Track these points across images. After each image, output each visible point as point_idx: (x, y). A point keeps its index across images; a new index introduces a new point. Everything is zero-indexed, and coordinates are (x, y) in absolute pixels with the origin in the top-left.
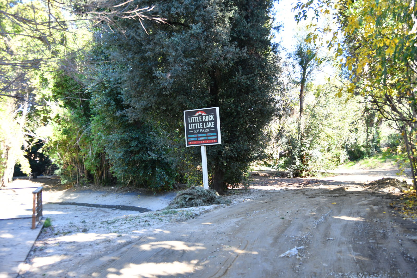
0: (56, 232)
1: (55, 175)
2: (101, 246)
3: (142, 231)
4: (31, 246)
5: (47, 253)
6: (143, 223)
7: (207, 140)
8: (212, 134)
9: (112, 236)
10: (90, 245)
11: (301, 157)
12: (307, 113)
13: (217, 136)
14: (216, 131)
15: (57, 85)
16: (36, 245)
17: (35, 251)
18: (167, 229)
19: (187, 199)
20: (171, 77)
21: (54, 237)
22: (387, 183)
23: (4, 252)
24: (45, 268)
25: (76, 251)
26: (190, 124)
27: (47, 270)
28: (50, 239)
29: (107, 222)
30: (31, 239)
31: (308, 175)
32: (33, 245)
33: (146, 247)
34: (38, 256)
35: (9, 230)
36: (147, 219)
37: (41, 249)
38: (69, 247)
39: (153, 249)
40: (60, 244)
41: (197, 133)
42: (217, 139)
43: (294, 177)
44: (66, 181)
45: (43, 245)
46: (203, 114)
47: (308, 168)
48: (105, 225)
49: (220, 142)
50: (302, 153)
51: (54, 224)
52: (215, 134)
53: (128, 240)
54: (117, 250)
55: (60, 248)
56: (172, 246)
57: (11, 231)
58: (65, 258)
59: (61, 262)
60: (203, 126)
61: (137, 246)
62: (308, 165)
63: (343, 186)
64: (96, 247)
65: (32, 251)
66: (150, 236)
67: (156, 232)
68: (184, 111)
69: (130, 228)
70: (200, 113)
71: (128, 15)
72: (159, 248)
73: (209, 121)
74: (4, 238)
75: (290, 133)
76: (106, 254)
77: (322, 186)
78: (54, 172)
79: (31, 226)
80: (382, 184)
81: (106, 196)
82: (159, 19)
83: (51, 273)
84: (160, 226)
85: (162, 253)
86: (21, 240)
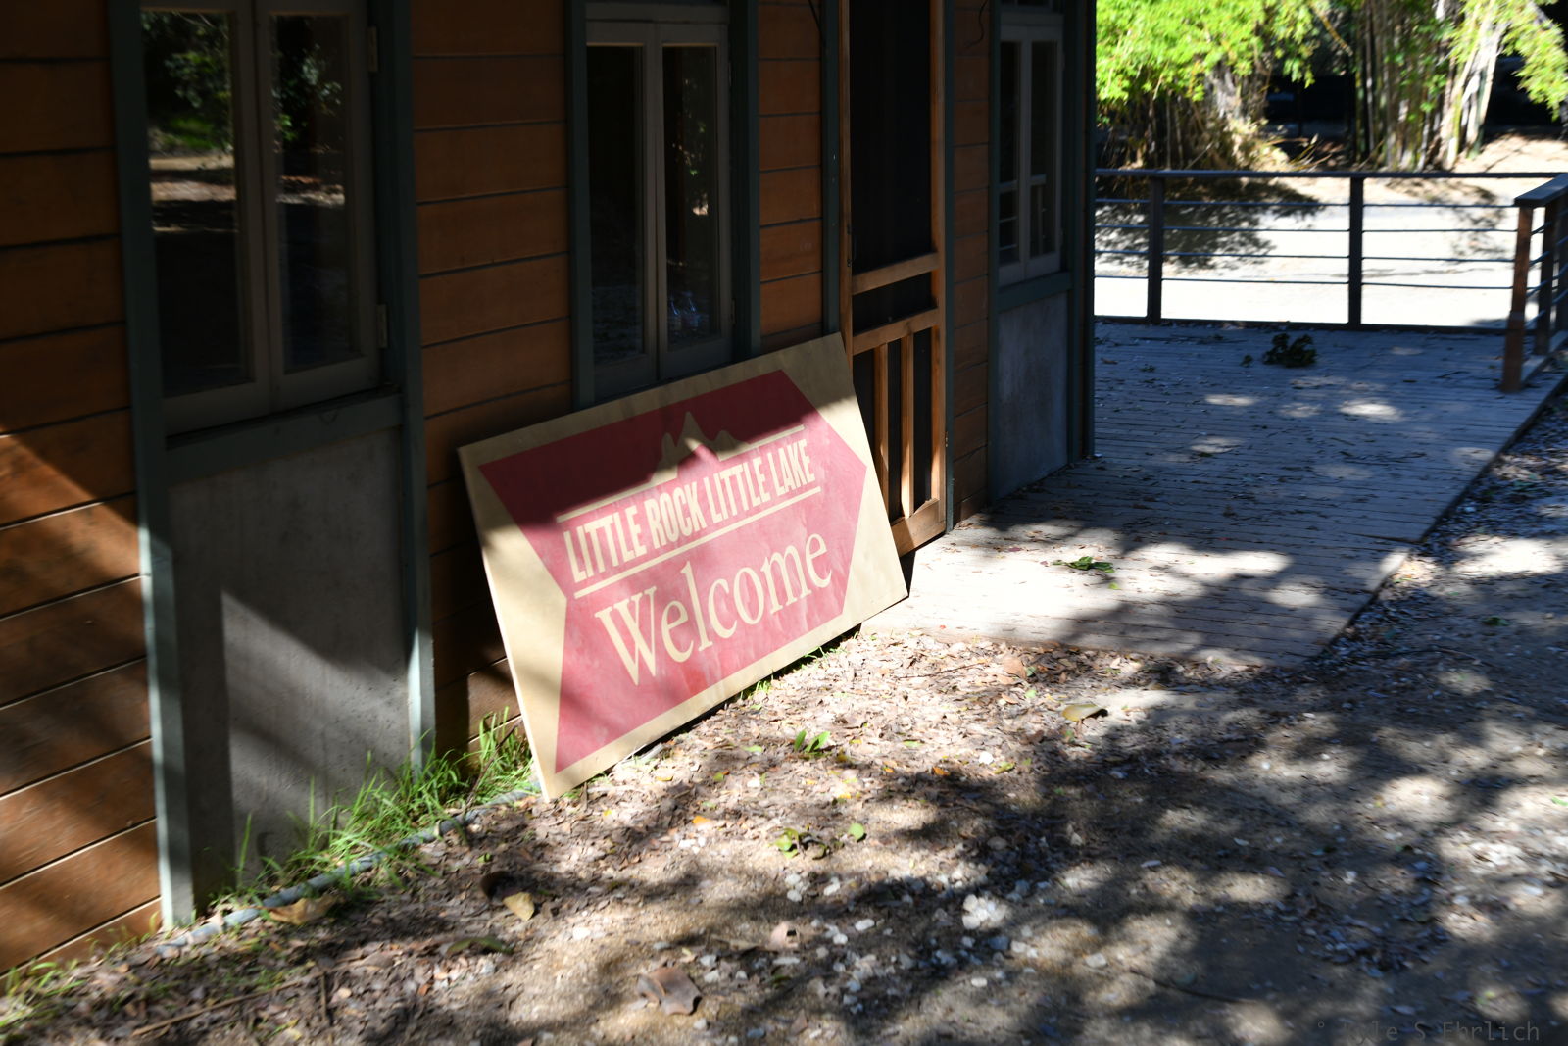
4: (1469, 472)
5: (1541, 518)
16: (1498, 472)
17: (1484, 500)
23: (1339, 482)
24: (1506, 588)
27: (1514, 601)
30: (1479, 441)
32: (1487, 469)
34: (1494, 529)
35: (1390, 383)
37: (1521, 496)
45: (1537, 478)
57: (1398, 390)
65: (1472, 498)
74: (1357, 418)
79: (1499, 373)
83: (1529, 619)
86: (1432, 437)
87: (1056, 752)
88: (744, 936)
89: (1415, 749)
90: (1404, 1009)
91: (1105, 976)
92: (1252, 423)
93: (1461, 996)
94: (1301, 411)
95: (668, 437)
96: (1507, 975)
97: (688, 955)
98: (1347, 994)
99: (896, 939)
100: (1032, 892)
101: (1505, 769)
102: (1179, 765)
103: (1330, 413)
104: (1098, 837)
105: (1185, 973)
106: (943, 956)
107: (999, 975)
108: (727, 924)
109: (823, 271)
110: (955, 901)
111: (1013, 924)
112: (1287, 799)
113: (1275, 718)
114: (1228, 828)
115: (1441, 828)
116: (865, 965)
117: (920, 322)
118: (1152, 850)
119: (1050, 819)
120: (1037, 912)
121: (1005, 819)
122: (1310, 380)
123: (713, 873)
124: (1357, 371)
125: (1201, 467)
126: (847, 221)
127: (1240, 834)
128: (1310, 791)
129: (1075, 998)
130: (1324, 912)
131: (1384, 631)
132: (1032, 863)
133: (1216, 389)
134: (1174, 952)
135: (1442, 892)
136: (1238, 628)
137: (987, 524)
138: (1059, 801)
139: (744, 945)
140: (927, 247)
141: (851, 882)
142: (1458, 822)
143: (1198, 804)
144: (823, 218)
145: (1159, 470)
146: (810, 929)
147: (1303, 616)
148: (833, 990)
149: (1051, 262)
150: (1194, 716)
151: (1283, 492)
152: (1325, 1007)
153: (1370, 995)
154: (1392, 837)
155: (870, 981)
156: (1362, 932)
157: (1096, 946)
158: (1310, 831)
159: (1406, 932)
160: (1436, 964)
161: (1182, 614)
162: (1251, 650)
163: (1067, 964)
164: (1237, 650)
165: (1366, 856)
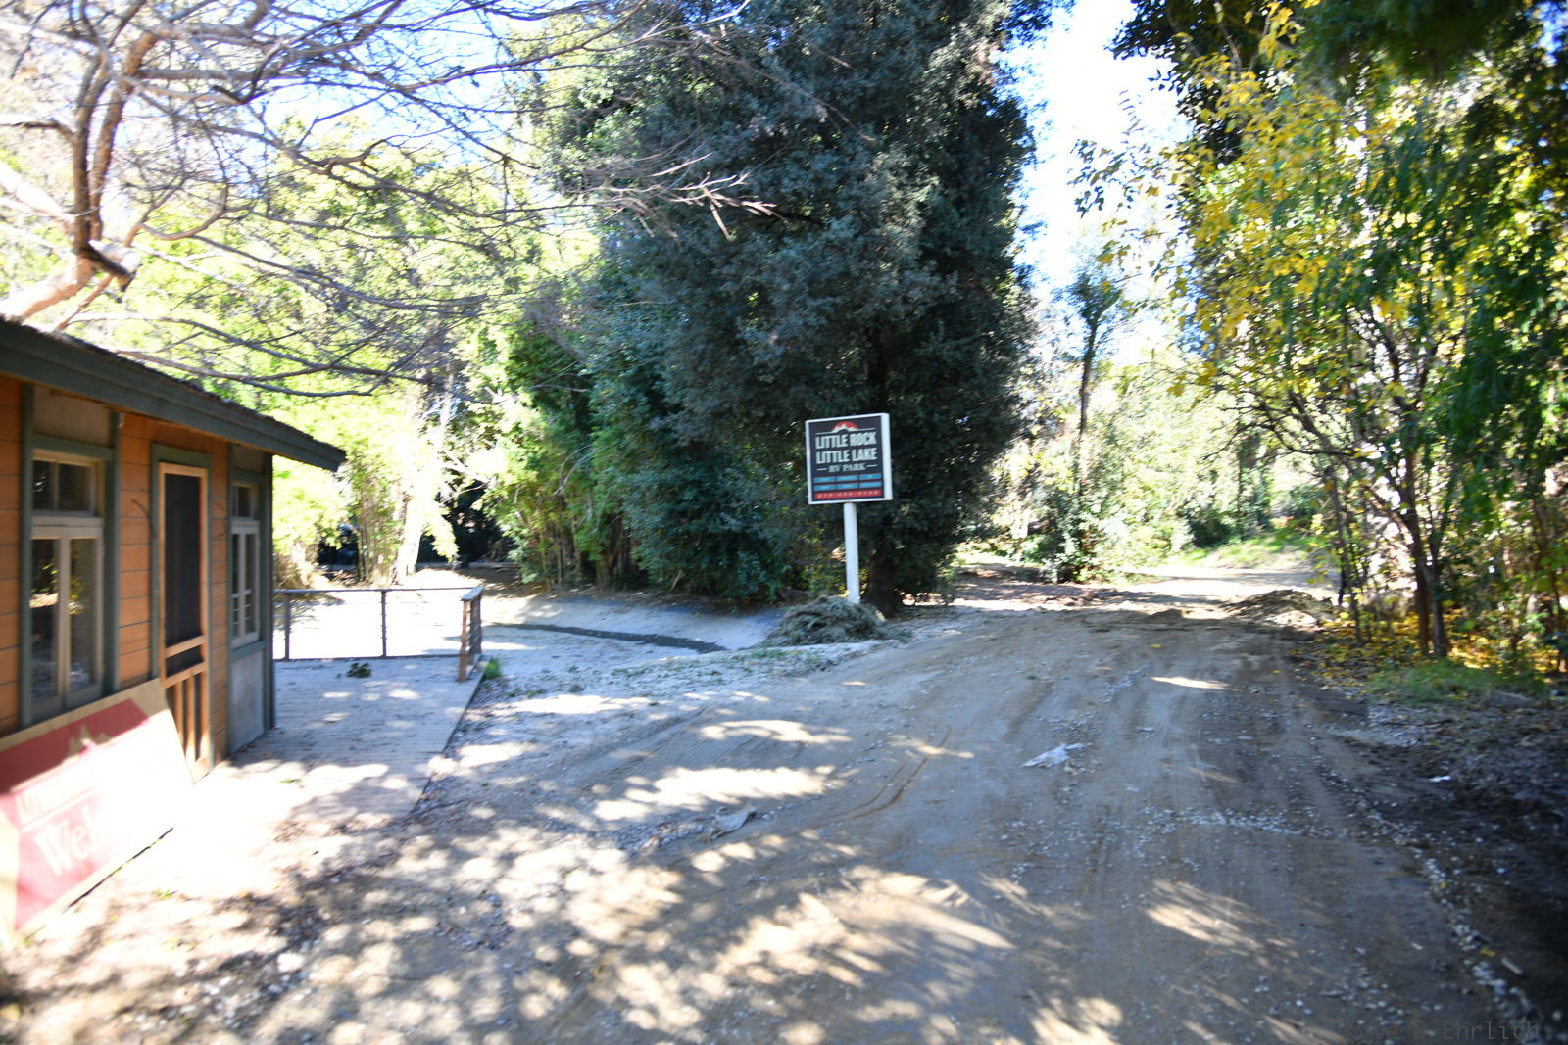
0: (511, 690)
1: (510, 561)
2: (613, 726)
3: (704, 696)
4: (456, 719)
5: (491, 737)
6: (708, 678)
7: (859, 489)
8: (870, 476)
9: (638, 703)
10: (589, 722)
11: (1078, 534)
12: (1097, 432)
13: (882, 480)
14: (880, 469)
15: (517, 357)
16: (467, 718)
17: (465, 731)
18: (762, 694)
19: (809, 626)
20: (778, 342)
21: (506, 701)
22: (1285, 603)
23: (398, 729)
24: (487, 769)
25: (556, 735)
26: (821, 450)
27: (492, 774)
28: (499, 705)
29: (625, 671)
30: (456, 705)
31: (1093, 577)
32: (462, 717)
33: (713, 732)
34: (473, 742)
35: (409, 682)
36: (716, 667)
37: (480, 728)
38: (540, 725)
39: (730, 739)
40: (520, 717)
41: (836, 474)
42: (882, 489)
43: (1059, 582)
44: (534, 575)
45: (484, 719)
46: (851, 429)
47: (1095, 561)
48: (622, 678)
49: (888, 496)
50: (1082, 526)
51: (508, 672)
52: (877, 476)
53: (674, 714)
54: (649, 735)
55: (522, 727)
56: (774, 733)
57: (414, 684)
58: (532, 748)
59: (523, 758)
60: (850, 457)
61: (694, 730)
62: (1094, 555)
63: (1177, 606)
64: (601, 728)
65: (459, 730)
66: (723, 706)
67: (737, 699)
68: (807, 422)
69: (677, 687)
70: (843, 427)
71: (684, 194)
72: (745, 736)
73: (863, 447)
74: (397, 699)
75: (1054, 479)
76: (623, 743)
77: (1128, 606)
78: (506, 554)
79: (456, 674)
80: (1272, 603)
81: (623, 613)
82: (758, 205)
83: (501, 781)
84: (746, 685)
85: (751, 747)
86: (434, 705)
87: (299, 876)
88: (158, 1000)
89: (471, 846)
90: (507, 965)
91: (363, 982)
92: (352, 705)
93: (529, 954)
94: (372, 697)
95: (72, 741)
96: (545, 939)
97: (127, 1018)
98: (479, 964)
99: (245, 985)
100: (311, 947)
101: (513, 849)
102: (364, 871)
103: (385, 698)
104: (337, 913)
105: (403, 969)
106: (274, 988)
107: (308, 991)
108: (146, 997)
109: (150, 647)
110: (273, 958)
111: (308, 964)
112: (422, 879)
113: (402, 841)
114: (399, 897)
115: (495, 880)
116: (233, 1002)
117: (197, 669)
118: (365, 914)
119: (308, 909)
120: (317, 957)
121: (285, 914)
122: (370, 682)
123: (128, 971)
124: (392, 677)
125: (332, 728)
126: (162, 622)
127: (405, 899)
128: (431, 874)
129: (351, 994)
130: (456, 929)
131: (440, 795)
132: (308, 932)
133: (327, 690)
134: (393, 962)
135: (505, 909)
136: (372, 802)
137: (232, 765)
138: (309, 899)
139: (159, 1006)
140: (198, 633)
141: (213, 960)
142: (501, 876)
143: (380, 888)
144: (150, 620)
145: (312, 731)
146: (195, 988)
147: (402, 793)
148: (220, 1018)
149: (254, 636)
150: (364, 846)
151: (374, 736)
152: (470, 973)
153: (489, 962)
154: (475, 889)
155: (239, 1010)
156: (476, 934)
157: (354, 966)
158: (437, 892)
159: (495, 930)
160: (513, 942)
161: (346, 799)
162: (382, 811)
163: (341, 979)
164: (376, 812)
165: (466, 899)
